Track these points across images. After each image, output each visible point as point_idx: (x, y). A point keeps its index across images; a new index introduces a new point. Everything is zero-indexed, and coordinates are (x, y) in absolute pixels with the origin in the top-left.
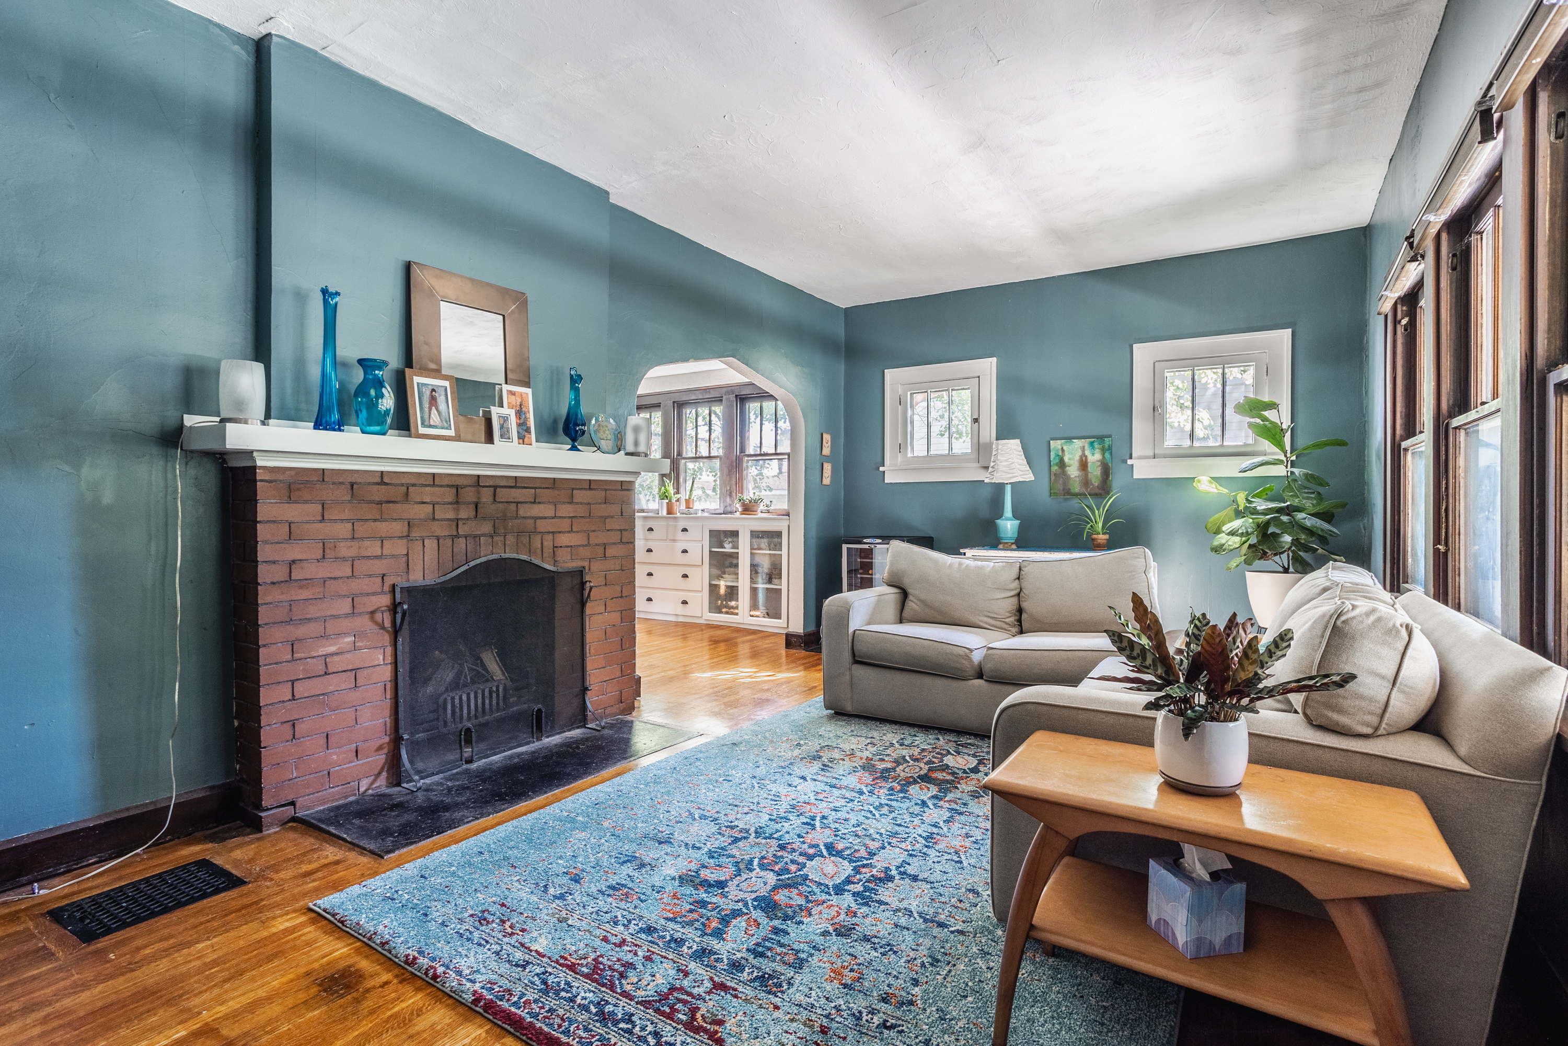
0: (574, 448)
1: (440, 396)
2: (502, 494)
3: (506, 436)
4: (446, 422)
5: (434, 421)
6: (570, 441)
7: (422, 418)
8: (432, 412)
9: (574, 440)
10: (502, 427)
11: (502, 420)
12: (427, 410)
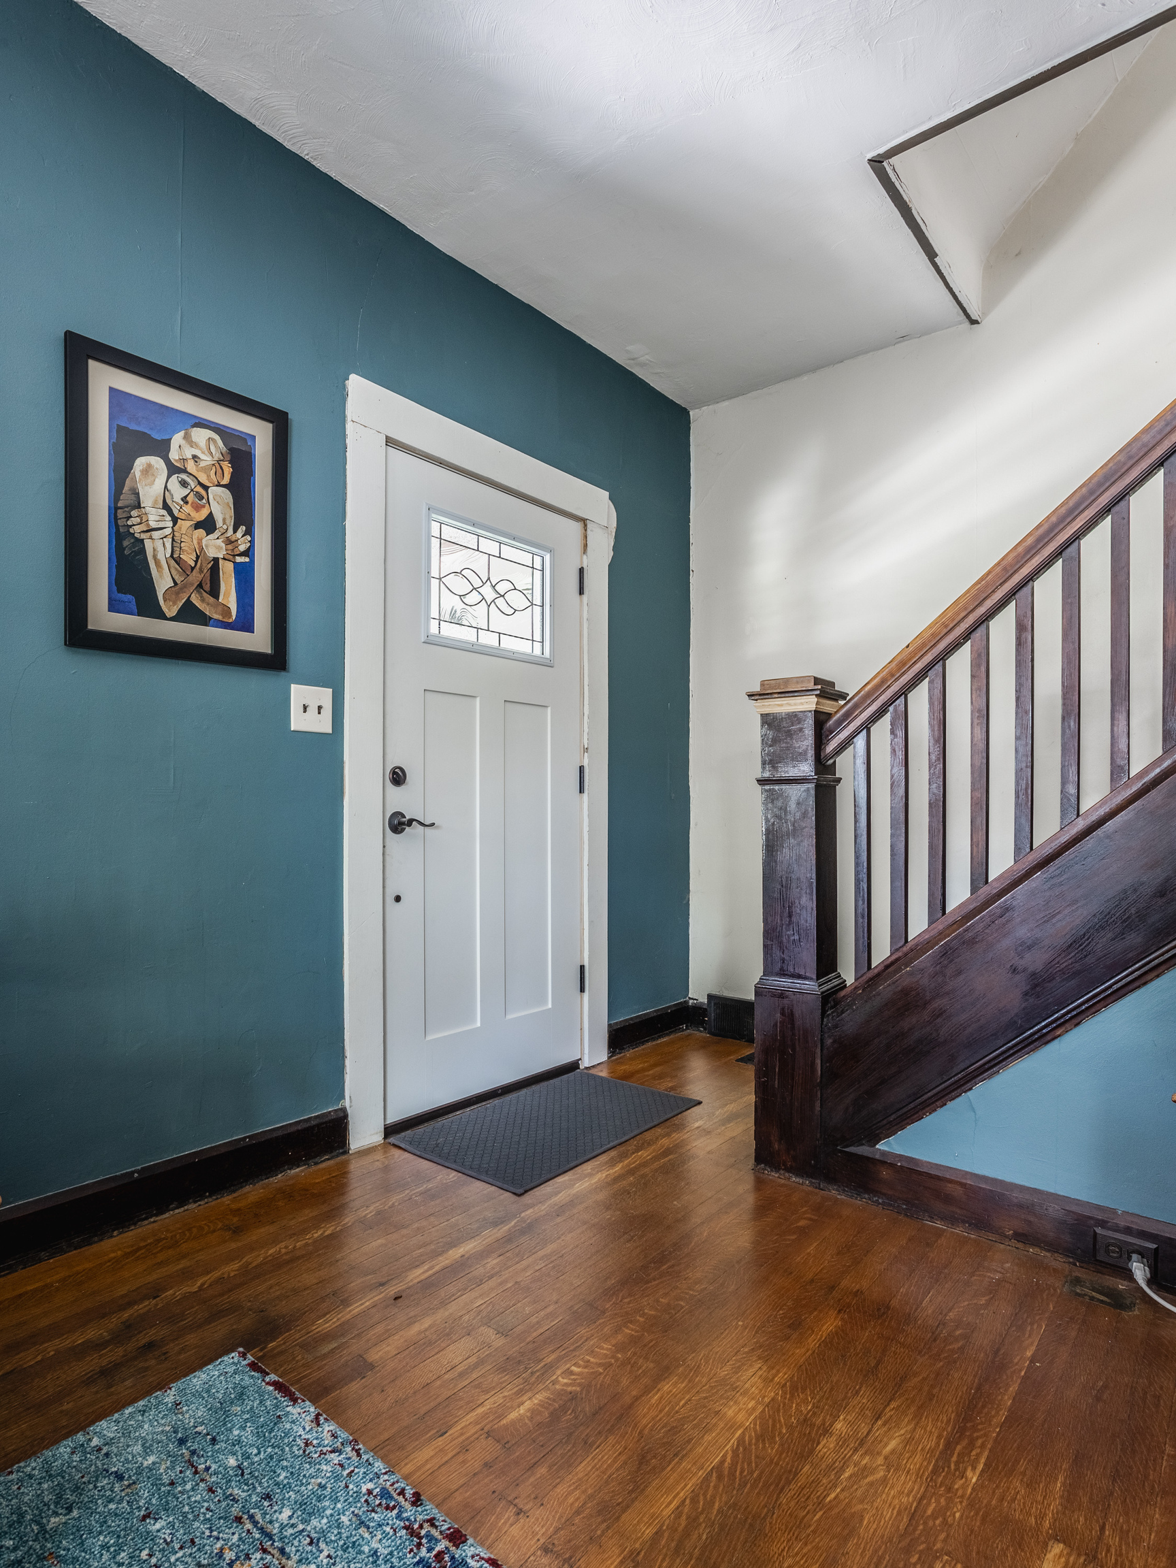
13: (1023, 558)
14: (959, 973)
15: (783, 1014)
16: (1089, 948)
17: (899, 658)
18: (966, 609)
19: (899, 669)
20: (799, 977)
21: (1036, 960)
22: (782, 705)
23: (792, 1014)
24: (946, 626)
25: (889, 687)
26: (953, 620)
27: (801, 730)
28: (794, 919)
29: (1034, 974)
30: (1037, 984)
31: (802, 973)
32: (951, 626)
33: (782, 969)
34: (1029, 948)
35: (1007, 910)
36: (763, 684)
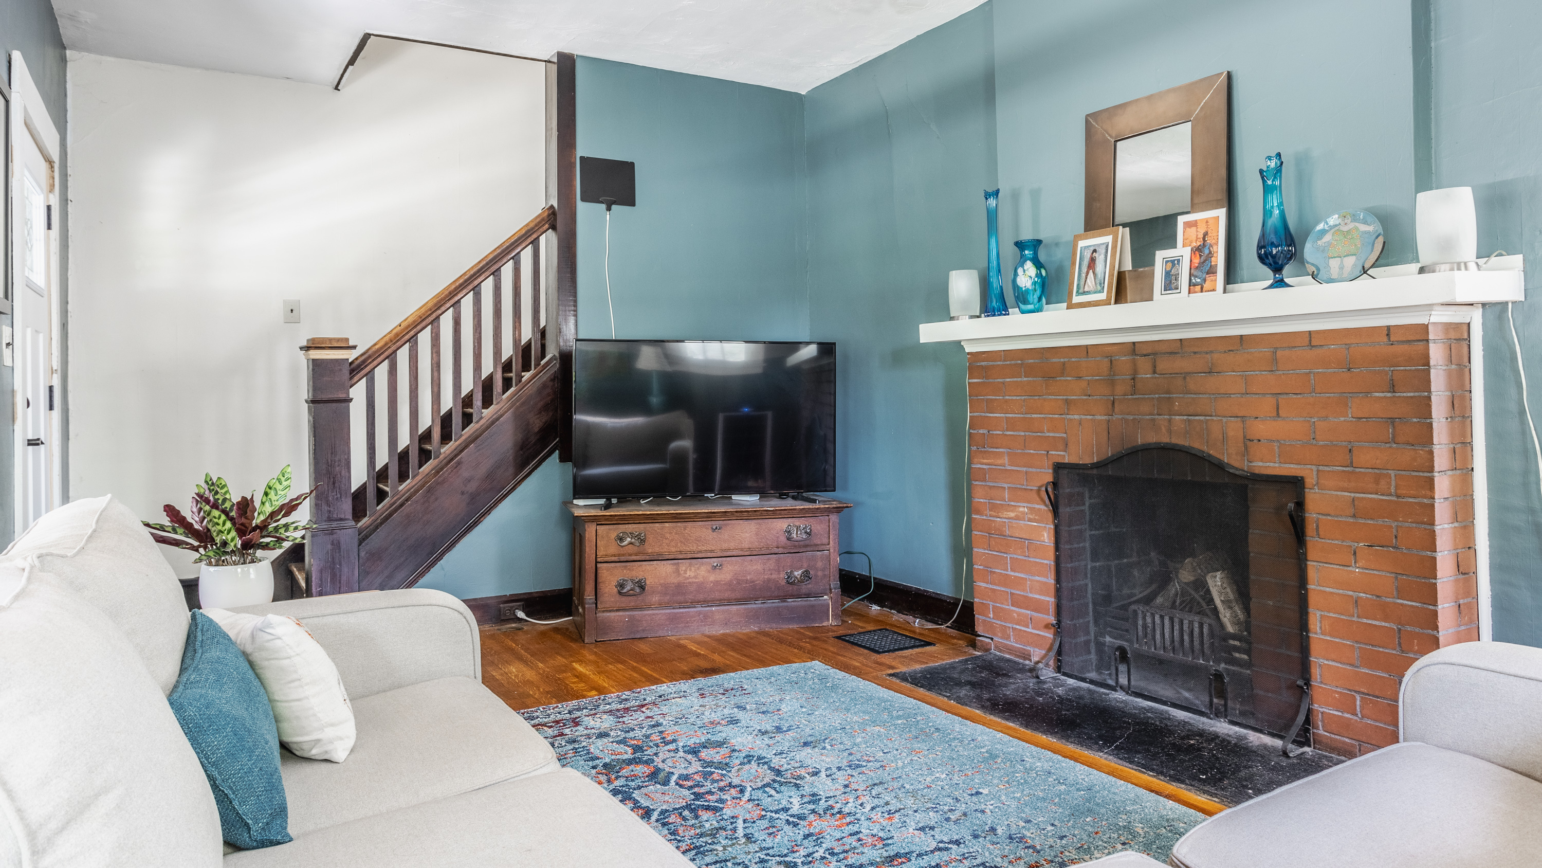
0: (1280, 283)
1: (1100, 255)
2: (1164, 365)
3: (1173, 286)
4: (1100, 284)
5: (1089, 286)
6: (1271, 273)
7: (1078, 285)
8: (1089, 277)
9: (1277, 269)
10: (1168, 274)
11: (1170, 264)
12: (1084, 275)
13: (459, 288)
14: (436, 499)
15: (332, 544)
16: (494, 477)
17: (395, 331)
18: (431, 310)
19: (395, 338)
20: (341, 520)
21: (472, 487)
22: (329, 354)
23: (339, 543)
24: (421, 318)
25: (389, 347)
26: (424, 315)
27: (340, 370)
28: (336, 485)
29: (472, 493)
30: (473, 498)
31: (343, 516)
32: (423, 317)
33: (329, 517)
34: (469, 481)
35: (459, 464)
36: (308, 341)
